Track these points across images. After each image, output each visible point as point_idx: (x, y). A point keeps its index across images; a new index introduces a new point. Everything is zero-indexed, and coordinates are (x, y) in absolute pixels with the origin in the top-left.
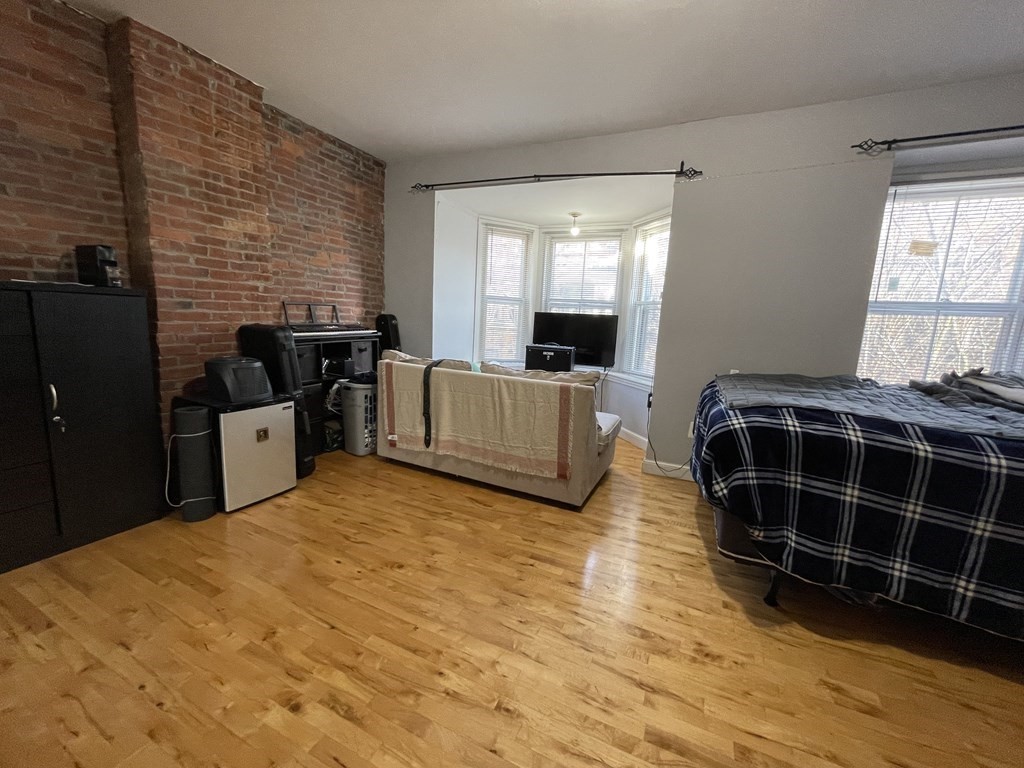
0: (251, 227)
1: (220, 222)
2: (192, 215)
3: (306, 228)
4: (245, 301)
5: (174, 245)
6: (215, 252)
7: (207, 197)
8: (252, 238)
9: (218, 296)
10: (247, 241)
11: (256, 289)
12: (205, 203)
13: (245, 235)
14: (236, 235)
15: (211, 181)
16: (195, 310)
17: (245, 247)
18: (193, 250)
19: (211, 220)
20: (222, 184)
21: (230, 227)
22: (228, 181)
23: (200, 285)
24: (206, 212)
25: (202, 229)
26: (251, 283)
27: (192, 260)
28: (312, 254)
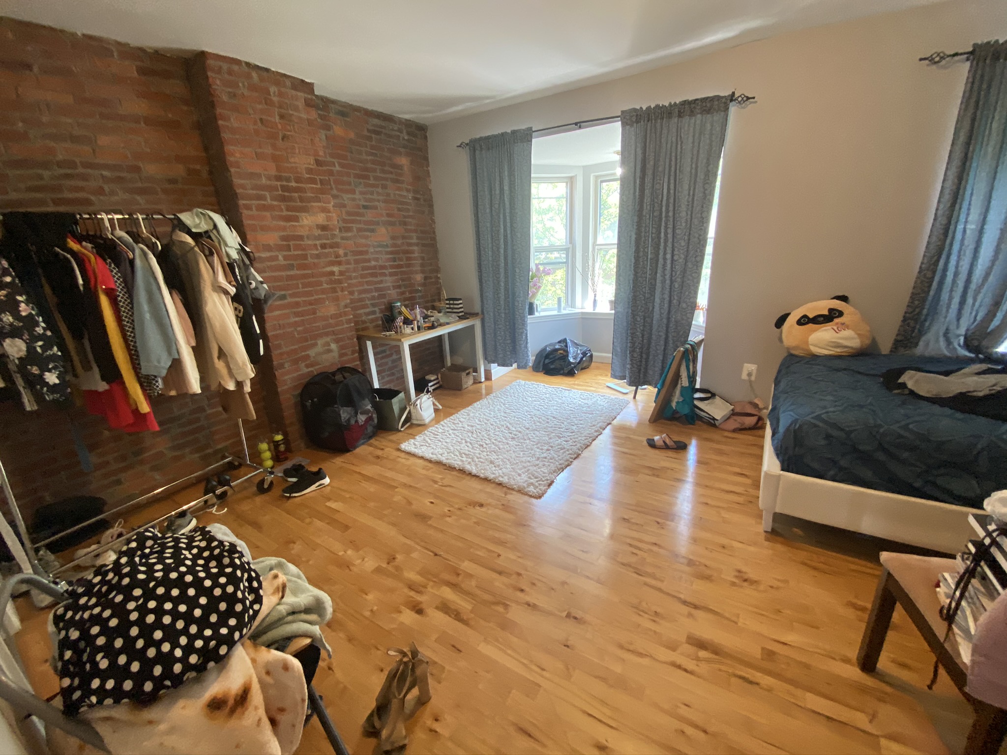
0: (321, 219)
1: (296, 219)
2: (273, 218)
3: (365, 207)
4: (325, 286)
5: (268, 248)
6: (297, 248)
7: (283, 199)
8: (324, 228)
9: (305, 285)
10: (319, 232)
11: (332, 273)
12: (283, 206)
13: (317, 225)
14: (310, 228)
15: (285, 183)
16: (289, 300)
17: (319, 238)
18: (280, 248)
19: (288, 219)
20: (293, 184)
21: (306, 222)
22: (298, 180)
23: (290, 278)
24: (285, 213)
25: (284, 229)
26: (328, 269)
27: (280, 258)
28: (373, 231)
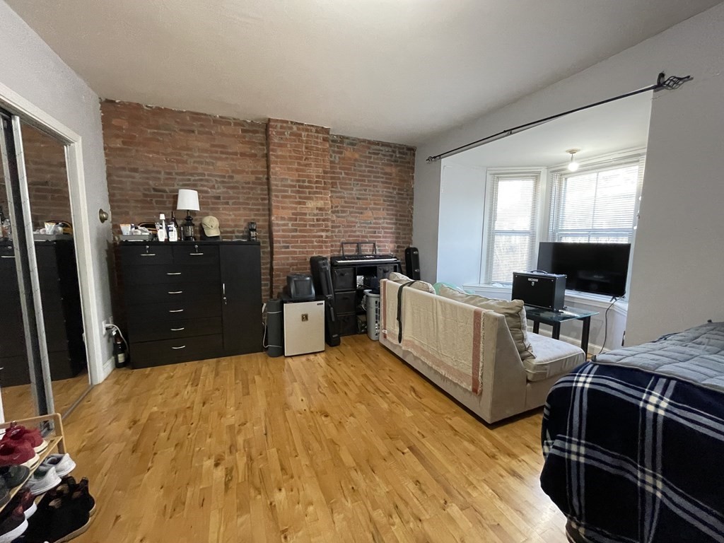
0: (320, 204)
1: (304, 203)
2: (291, 202)
3: (358, 198)
4: (316, 244)
5: (283, 219)
6: (301, 220)
7: (298, 192)
8: (320, 209)
9: (302, 242)
10: (318, 211)
11: (322, 236)
12: (297, 195)
13: (317, 208)
14: (312, 209)
15: (301, 184)
16: (291, 249)
17: (317, 215)
18: (290, 219)
19: (300, 203)
20: (306, 184)
21: (310, 206)
22: (309, 182)
23: (293, 237)
24: (298, 200)
25: (296, 209)
26: (319, 234)
27: (290, 225)
28: (362, 213)
